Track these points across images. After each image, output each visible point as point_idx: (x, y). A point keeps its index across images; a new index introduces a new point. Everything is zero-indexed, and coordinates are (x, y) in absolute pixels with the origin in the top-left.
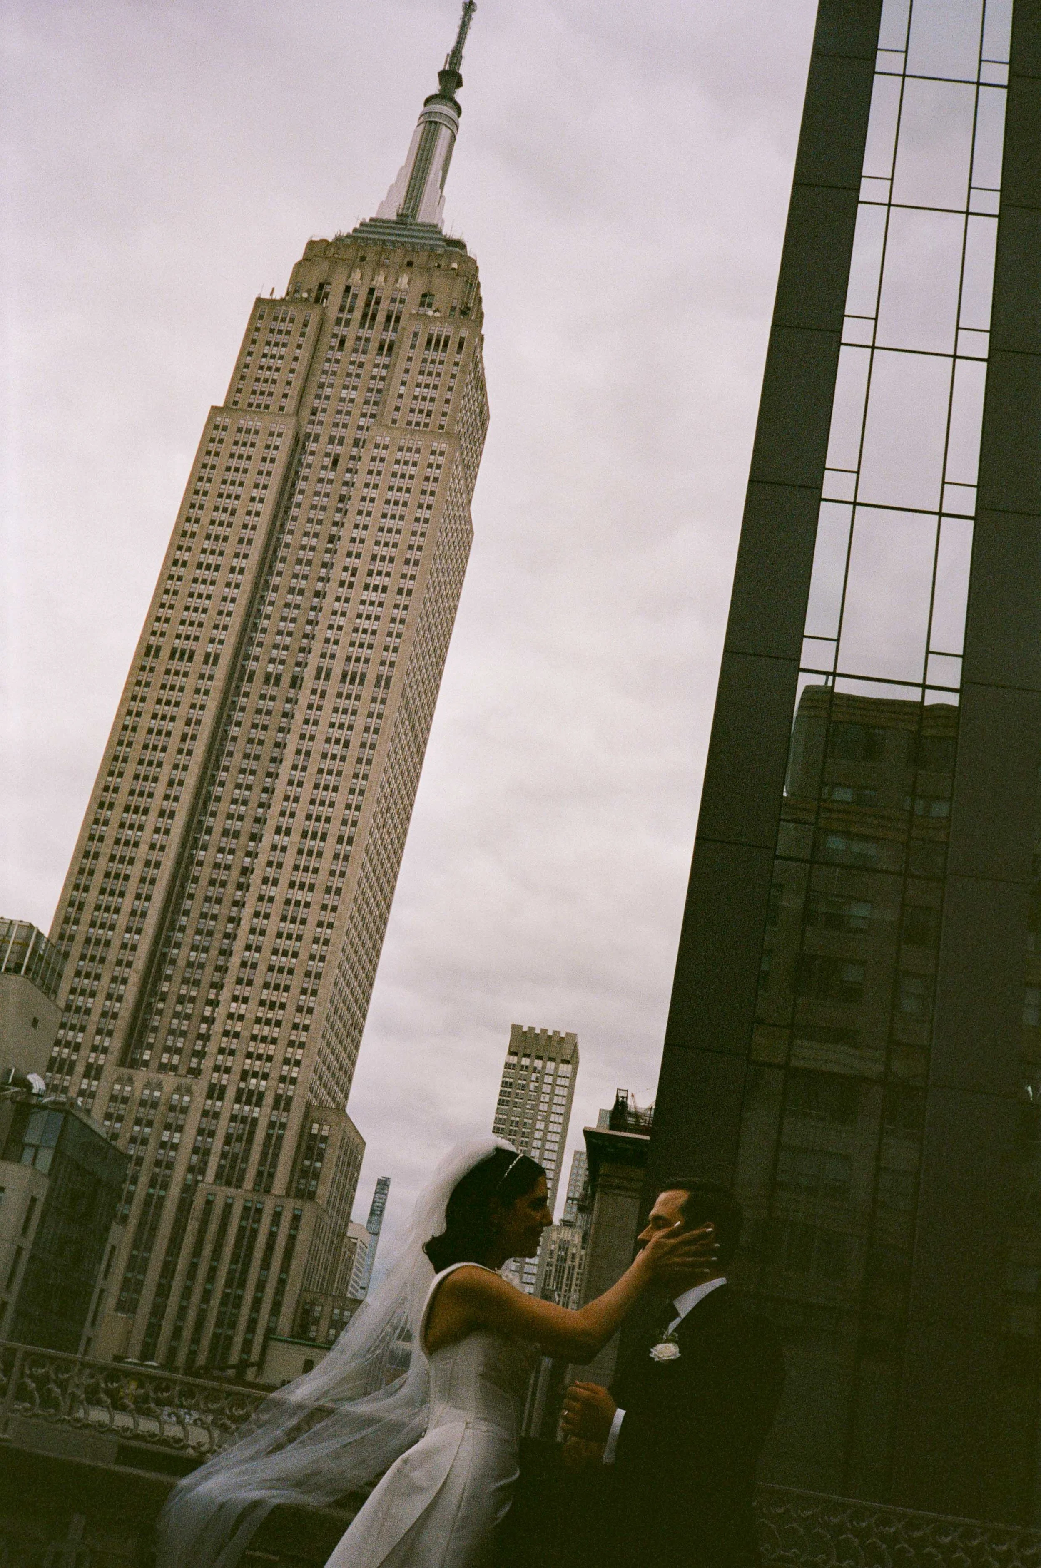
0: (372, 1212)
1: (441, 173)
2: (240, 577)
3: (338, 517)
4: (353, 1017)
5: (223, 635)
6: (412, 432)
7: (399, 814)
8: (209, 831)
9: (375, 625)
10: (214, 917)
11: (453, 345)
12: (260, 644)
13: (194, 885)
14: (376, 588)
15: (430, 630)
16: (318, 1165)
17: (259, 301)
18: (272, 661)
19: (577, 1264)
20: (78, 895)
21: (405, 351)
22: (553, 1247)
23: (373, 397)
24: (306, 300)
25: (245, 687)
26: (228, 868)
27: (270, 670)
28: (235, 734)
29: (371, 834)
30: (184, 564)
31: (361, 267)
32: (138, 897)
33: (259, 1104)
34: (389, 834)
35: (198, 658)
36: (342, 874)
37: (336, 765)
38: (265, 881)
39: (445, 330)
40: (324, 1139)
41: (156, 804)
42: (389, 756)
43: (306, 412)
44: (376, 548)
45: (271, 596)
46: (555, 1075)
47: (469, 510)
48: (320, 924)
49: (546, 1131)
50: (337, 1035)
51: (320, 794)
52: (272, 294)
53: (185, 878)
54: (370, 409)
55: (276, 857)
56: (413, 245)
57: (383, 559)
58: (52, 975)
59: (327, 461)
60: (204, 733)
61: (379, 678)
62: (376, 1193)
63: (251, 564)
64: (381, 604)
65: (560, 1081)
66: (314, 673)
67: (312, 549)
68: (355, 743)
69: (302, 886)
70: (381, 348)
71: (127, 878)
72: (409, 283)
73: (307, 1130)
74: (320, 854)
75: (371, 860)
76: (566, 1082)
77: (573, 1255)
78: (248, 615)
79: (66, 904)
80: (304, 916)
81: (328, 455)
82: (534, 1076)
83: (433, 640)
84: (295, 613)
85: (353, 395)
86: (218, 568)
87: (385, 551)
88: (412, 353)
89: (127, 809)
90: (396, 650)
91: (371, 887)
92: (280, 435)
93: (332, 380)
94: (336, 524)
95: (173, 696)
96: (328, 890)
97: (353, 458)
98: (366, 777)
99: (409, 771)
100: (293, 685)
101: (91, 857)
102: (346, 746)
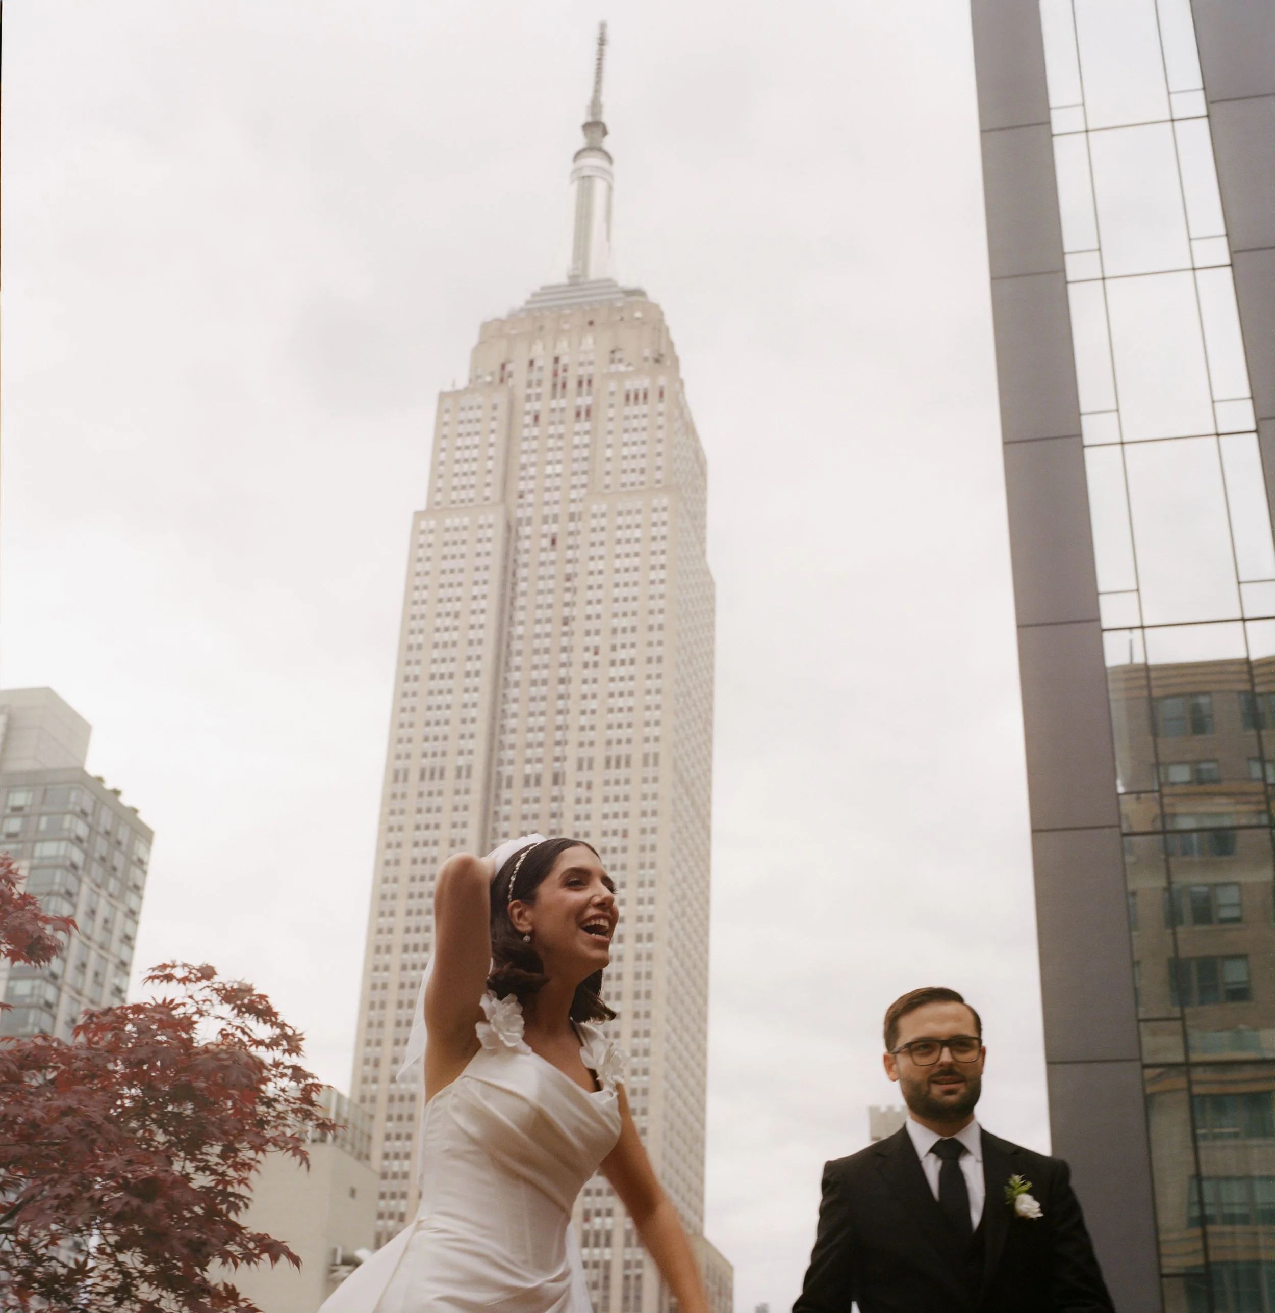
1: (605, 224)
2: (477, 679)
3: (568, 597)
4: (690, 1129)
5: (470, 744)
6: (628, 494)
9: (630, 701)
11: (653, 396)
12: (512, 747)
14: (623, 663)
15: (689, 694)
17: (443, 396)
18: (529, 761)
20: (373, 1051)
21: (603, 412)
23: (579, 466)
24: (490, 383)
25: (506, 794)
27: (527, 771)
29: (671, 926)
30: (416, 678)
31: (540, 338)
33: (608, 1244)
34: (690, 921)
35: (450, 774)
36: (649, 975)
37: (618, 858)
39: (641, 383)
42: (673, 837)
43: (513, 497)
44: (615, 620)
45: (514, 692)
47: (706, 561)
48: (636, 1034)
50: (678, 1152)
52: (454, 384)
54: (579, 479)
56: (590, 303)
57: (624, 630)
58: (361, 1139)
59: (546, 543)
61: (645, 756)
63: (486, 665)
64: (632, 678)
66: (575, 765)
67: (548, 635)
68: (634, 833)
70: (578, 414)
72: (594, 343)
74: (620, 958)
75: (676, 955)
78: (493, 718)
79: (361, 1062)
81: (544, 536)
83: (695, 705)
84: (542, 705)
85: (559, 468)
86: (451, 676)
87: (625, 622)
88: (611, 413)
89: (406, 949)
90: (657, 723)
91: (682, 983)
92: (490, 526)
93: (534, 458)
94: (567, 604)
95: (432, 818)
96: (637, 996)
97: (571, 534)
98: (653, 866)
99: (698, 850)
100: (555, 782)
101: (377, 1007)
102: (625, 836)
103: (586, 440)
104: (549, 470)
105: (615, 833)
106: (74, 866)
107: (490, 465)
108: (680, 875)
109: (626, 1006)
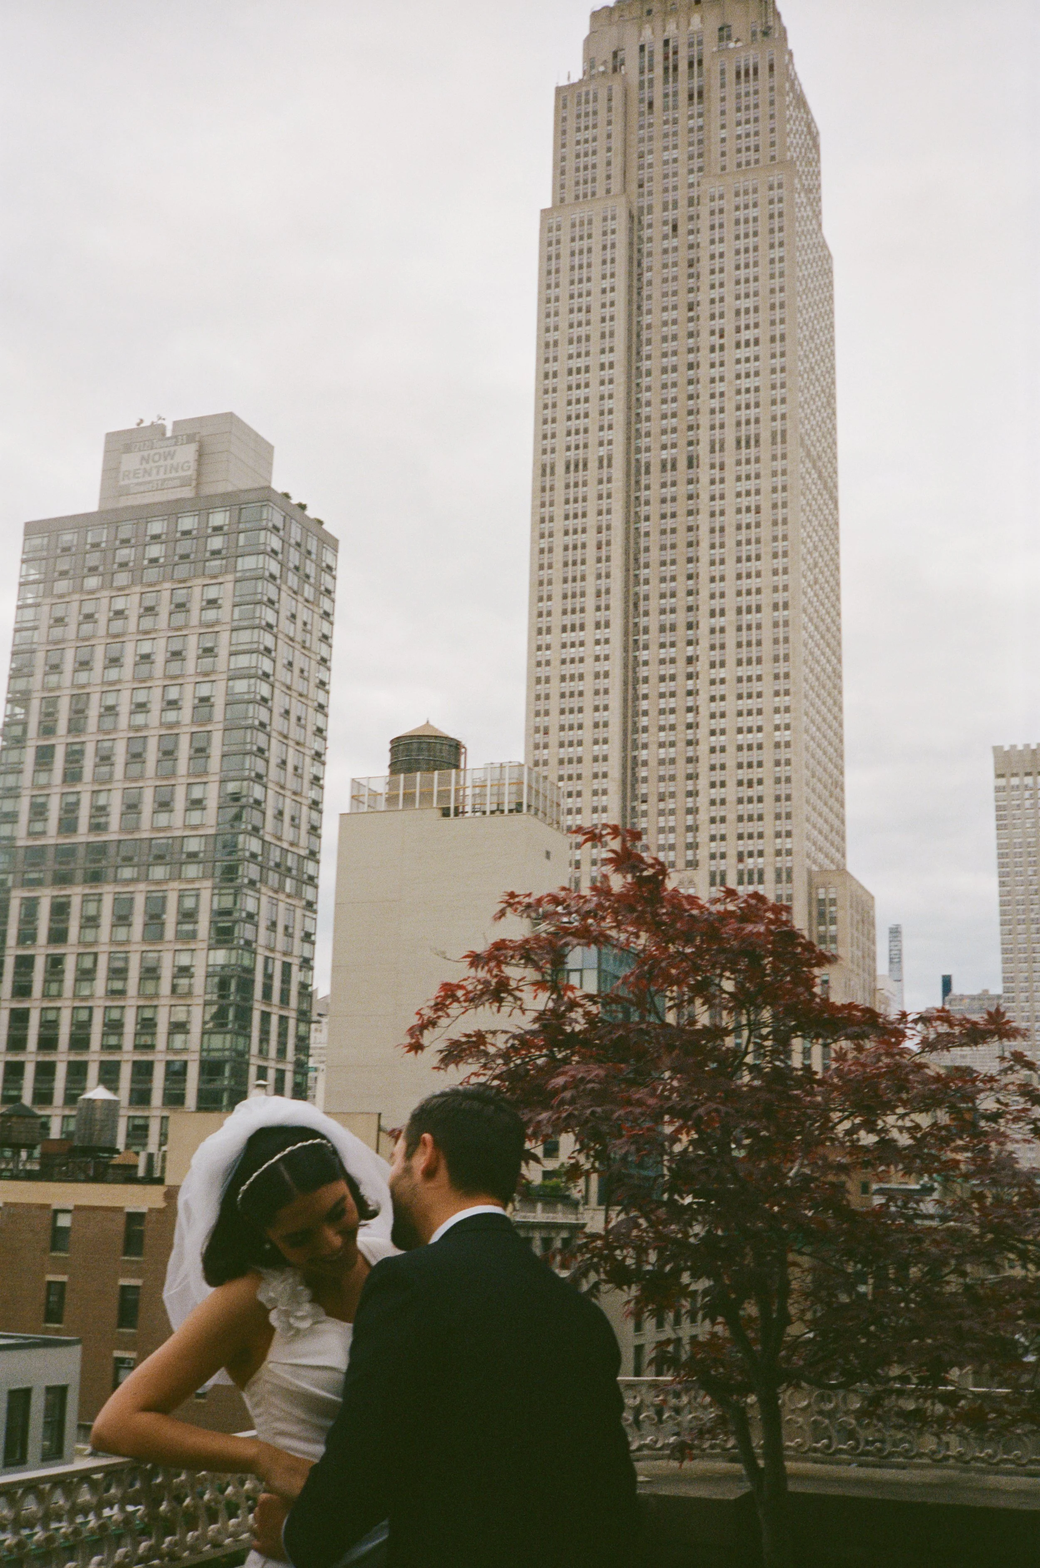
0: (893, 961)
2: (611, 371)
3: (692, 283)
4: (831, 776)
5: (609, 435)
6: (745, 173)
7: (828, 566)
8: (646, 631)
9: (757, 382)
10: (673, 711)
11: (763, 71)
12: (649, 434)
13: (646, 686)
14: (748, 344)
15: (812, 369)
16: (834, 928)
17: (559, 90)
18: (664, 447)
20: (541, 721)
21: (714, 94)
23: (695, 149)
24: (604, 73)
25: (645, 480)
26: (673, 661)
27: (664, 457)
28: (647, 529)
29: (805, 593)
30: (555, 375)
31: (648, 22)
32: (597, 709)
33: (761, 881)
34: (822, 588)
35: (593, 464)
36: (787, 640)
37: (753, 533)
38: (713, 665)
39: (752, 57)
40: (833, 902)
41: (590, 617)
42: (803, 510)
43: (633, 187)
44: (738, 302)
45: (646, 381)
47: (822, 235)
48: (777, 694)
50: (820, 797)
51: (744, 567)
52: (569, 78)
53: (636, 681)
54: (696, 163)
55: (717, 638)
57: (748, 311)
58: (551, 807)
59: (668, 229)
60: (617, 536)
61: (774, 435)
62: (891, 943)
63: (619, 356)
64: (757, 359)
66: (708, 448)
67: (675, 322)
68: (766, 507)
69: (750, 662)
70: (691, 97)
71: (581, 694)
72: (702, 22)
73: (814, 896)
74: (759, 626)
75: (811, 620)
78: (629, 408)
79: (532, 731)
80: (759, 690)
82: (1027, 794)
83: (819, 381)
84: (674, 392)
85: (676, 154)
86: (588, 369)
87: (748, 303)
88: (723, 92)
89: (564, 629)
90: (784, 401)
91: (817, 645)
92: (614, 217)
93: (651, 146)
94: (691, 290)
95: (579, 508)
96: (776, 659)
97: (691, 218)
98: (786, 538)
99: (827, 520)
100: (690, 465)
101: (543, 682)
102: (758, 512)
103: (701, 122)
104: (666, 156)
106: (272, 576)
107: (609, 157)
108: (811, 545)
109: (766, 669)
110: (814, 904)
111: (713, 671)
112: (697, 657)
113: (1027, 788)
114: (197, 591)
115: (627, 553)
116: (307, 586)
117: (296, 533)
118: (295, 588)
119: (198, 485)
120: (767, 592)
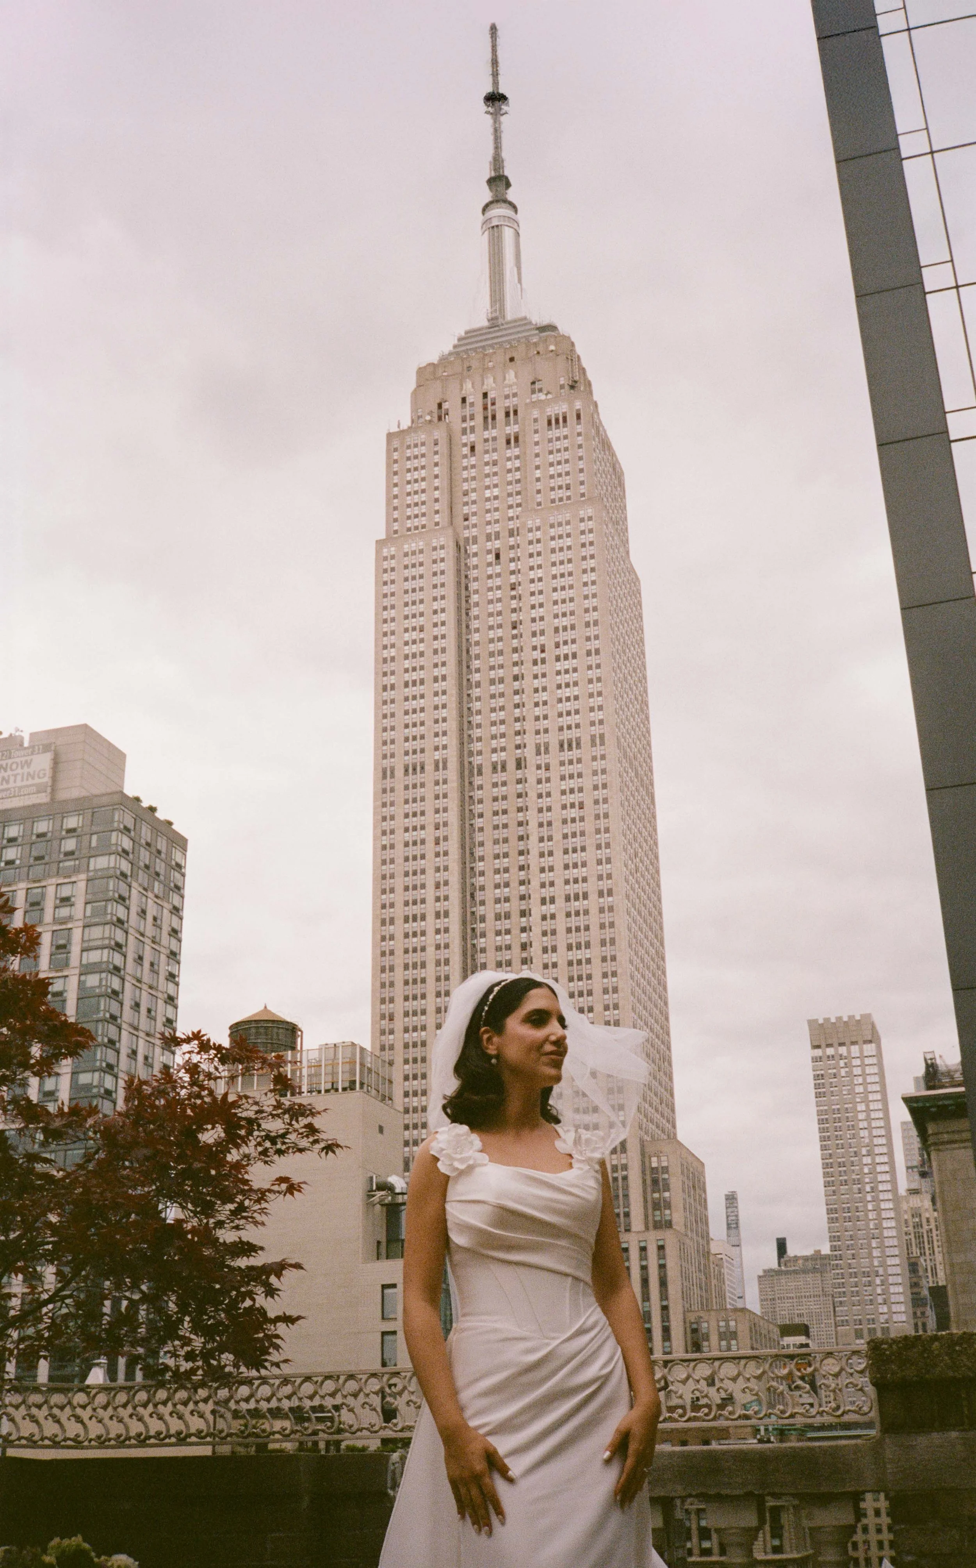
0: (729, 1227)
1: (515, 269)
2: (444, 683)
3: (514, 604)
5: (444, 740)
6: (558, 508)
7: (647, 856)
8: (483, 919)
9: (576, 691)
11: (571, 419)
12: (479, 739)
14: (566, 657)
15: (626, 680)
16: (667, 1194)
17: (390, 436)
18: (494, 751)
19: (933, 1226)
20: (386, 1008)
21: (528, 439)
22: (906, 1217)
23: (513, 488)
24: (430, 421)
25: (478, 781)
26: (509, 947)
27: (494, 759)
28: (481, 825)
29: (627, 881)
30: (393, 687)
31: (469, 377)
32: (438, 994)
34: (643, 876)
35: (430, 768)
36: (612, 925)
37: (578, 827)
38: (545, 950)
39: (560, 408)
40: (665, 1170)
41: (430, 908)
42: (622, 805)
43: (459, 520)
44: (556, 621)
45: (476, 692)
46: (862, 1057)
47: (630, 562)
48: (605, 975)
49: (868, 1111)
51: (570, 858)
52: (399, 427)
54: (515, 500)
55: (548, 925)
56: (509, 342)
57: (565, 629)
58: (384, 1084)
59: (491, 558)
60: (453, 832)
61: (593, 738)
62: (727, 1208)
63: (450, 670)
64: (575, 670)
65: (867, 1061)
66: (534, 751)
67: (500, 639)
68: (588, 803)
69: (579, 947)
70: (508, 442)
71: (423, 981)
72: (516, 377)
73: (646, 1165)
74: (586, 912)
75: (634, 905)
76: (874, 1060)
77: (928, 1220)
78: (461, 716)
79: (378, 1018)
80: (588, 972)
81: (489, 552)
82: (842, 1063)
83: (631, 689)
84: (501, 701)
85: (496, 492)
86: (422, 682)
87: (565, 621)
88: (536, 438)
89: (406, 920)
90: (600, 708)
91: (641, 929)
92: (442, 547)
93: (474, 485)
94: (514, 611)
95: (417, 807)
96: (603, 943)
97: (512, 547)
98: (607, 830)
99: (644, 814)
100: (519, 766)
101: (387, 971)
102: (581, 808)
103: (517, 463)
104: (488, 494)
105: (573, 805)
106: (123, 875)
107: (437, 494)
108: (631, 836)
109: (595, 953)
110: (648, 1172)
111: (545, 956)
112: (531, 943)
113: (841, 1057)
114: (51, 890)
115: (463, 847)
116: (156, 883)
117: (146, 833)
118: (146, 886)
119: (53, 791)
120: (592, 880)
